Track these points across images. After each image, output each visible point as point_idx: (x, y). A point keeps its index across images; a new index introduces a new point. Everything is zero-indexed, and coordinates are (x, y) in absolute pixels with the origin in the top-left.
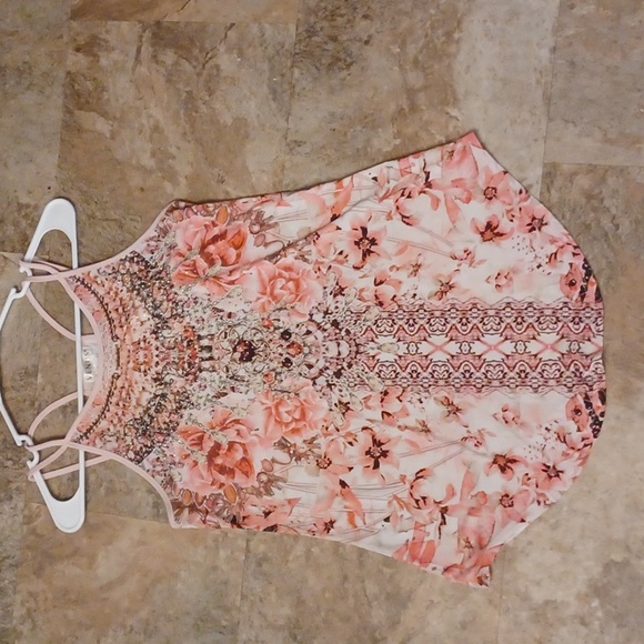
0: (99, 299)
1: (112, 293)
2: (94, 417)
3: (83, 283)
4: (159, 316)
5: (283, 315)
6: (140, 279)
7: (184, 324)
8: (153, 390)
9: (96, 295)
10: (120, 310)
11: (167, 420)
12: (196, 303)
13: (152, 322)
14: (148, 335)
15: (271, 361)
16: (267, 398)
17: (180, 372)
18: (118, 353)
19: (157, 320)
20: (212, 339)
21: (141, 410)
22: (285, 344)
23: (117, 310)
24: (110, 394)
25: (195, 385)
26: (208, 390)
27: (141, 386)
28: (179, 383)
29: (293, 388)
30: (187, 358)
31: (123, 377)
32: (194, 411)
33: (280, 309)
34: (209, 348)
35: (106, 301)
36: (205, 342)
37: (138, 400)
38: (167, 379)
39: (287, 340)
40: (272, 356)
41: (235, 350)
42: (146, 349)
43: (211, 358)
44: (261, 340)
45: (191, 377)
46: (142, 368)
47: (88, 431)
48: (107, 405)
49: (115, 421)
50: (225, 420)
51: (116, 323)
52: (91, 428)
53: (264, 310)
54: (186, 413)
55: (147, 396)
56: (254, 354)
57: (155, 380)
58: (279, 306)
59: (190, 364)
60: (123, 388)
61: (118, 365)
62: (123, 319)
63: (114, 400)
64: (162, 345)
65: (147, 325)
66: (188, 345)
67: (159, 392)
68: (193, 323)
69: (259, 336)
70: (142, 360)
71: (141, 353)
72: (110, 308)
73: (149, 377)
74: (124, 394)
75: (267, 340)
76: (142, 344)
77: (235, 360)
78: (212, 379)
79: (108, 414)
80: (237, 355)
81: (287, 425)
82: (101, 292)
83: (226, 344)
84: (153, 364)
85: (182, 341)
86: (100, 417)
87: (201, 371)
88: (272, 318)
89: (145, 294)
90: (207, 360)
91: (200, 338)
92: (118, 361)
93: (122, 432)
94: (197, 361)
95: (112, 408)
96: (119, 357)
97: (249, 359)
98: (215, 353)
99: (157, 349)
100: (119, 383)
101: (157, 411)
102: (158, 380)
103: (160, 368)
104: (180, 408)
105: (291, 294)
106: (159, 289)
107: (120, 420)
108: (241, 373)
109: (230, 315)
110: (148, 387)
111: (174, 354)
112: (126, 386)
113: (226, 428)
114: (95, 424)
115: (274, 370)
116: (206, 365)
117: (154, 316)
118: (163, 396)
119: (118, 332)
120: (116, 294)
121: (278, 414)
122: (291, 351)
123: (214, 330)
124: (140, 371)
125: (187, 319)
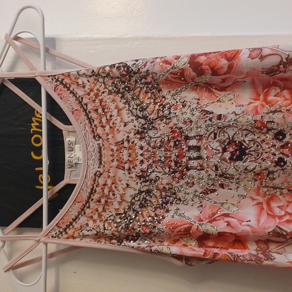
0: (77, 99)
1: (92, 94)
2: (74, 213)
3: (62, 83)
4: (145, 118)
5: (277, 117)
6: (124, 82)
7: (171, 125)
8: (138, 187)
9: (75, 95)
10: (100, 111)
11: (153, 215)
12: (184, 106)
13: (136, 123)
14: (132, 135)
15: (263, 160)
16: (258, 194)
17: (167, 170)
18: (100, 152)
19: (143, 121)
20: (200, 139)
21: (125, 205)
22: (278, 144)
23: (96, 110)
24: (93, 192)
25: (182, 182)
26: (196, 187)
27: (124, 182)
28: (165, 180)
29: (286, 185)
30: (173, 157)
31: (105, 174)
32: (181, 206)
33: (274, 112)
34: (198, 148)
35: (85, 101)
36: (193, 143)
37: (122, 196)
38: (153, 176)
39: (281, 140)
40: (265, 156)
41: (225, 150)
42: (130, 148)
43: (199, 158)
44: (253, 140)
45: (177, 175)
46: (127, 166)
47: (68, 227)
48: (88, 202)
49: (95, 217)
50: (214, 214)
51: (96, 122)
52: (71, 224)
53: (257, 113)
54: (172, 208)
55: (130, 192)
56: (245, 154)
57: (140, 177)
58: (272, 109)
59: (176, 163)
60: (105, 185)
61: (101, 163)
62: (104, 120)
63: (96, 197)
64: (149, 144)
65: (130, 126)
66: (175, 145)
67: (145, 189)
68: (180, 125)
69: (250, 137)
70: (125, 158)
71: (125, 152)
72: (90, 107)
73: (133, 175)
74: (106, 191)
75: (259, 140)
76: (126, 144)
77: (224, 160)
78: (200, 177)
79: (88, 211)
80: (227, 155)
81: (280, 217)
82: (80, 92)
83: (216, 145)
84: (138, 163)
85: (169, 141)
86: (79, 213)
87: (188, 169)
88: (265, 120)
89: (130, 97)
90: (195, 159)
91: (187, 138)
92: (100, 160)
93: (102, 227)
94: (184, 160)
95: (92, 205)
96: (101, 156)
97: (239, 158)
98: (204, 153)
99: (141, 148)
100: (101, 181)
101: (142, 206)
102: (143, 176)
103: (144, 166)
104: (167, 203)
105: (286, 100)
106: (146, 92)
107: (100, 216)
108: (231, 171)
109: (219, 117)
110: (132, 184)
111: (160, 154)
112: (109, 182)
113: (215, 220)
114: (74, 220)
115: (266, 169)
116: (193, 163)
117: (138, 117)
118: (148, 192)
119: (99, 131)
120: (97, 95)
121: (270, 209)
122: (286, 151)
123: (202, 131)
124: (124, 169)
125: (174, 121)
